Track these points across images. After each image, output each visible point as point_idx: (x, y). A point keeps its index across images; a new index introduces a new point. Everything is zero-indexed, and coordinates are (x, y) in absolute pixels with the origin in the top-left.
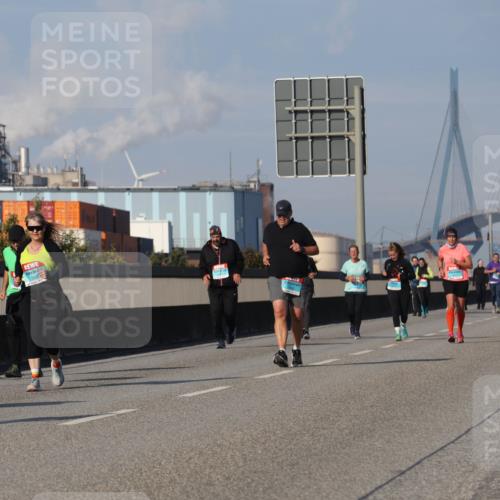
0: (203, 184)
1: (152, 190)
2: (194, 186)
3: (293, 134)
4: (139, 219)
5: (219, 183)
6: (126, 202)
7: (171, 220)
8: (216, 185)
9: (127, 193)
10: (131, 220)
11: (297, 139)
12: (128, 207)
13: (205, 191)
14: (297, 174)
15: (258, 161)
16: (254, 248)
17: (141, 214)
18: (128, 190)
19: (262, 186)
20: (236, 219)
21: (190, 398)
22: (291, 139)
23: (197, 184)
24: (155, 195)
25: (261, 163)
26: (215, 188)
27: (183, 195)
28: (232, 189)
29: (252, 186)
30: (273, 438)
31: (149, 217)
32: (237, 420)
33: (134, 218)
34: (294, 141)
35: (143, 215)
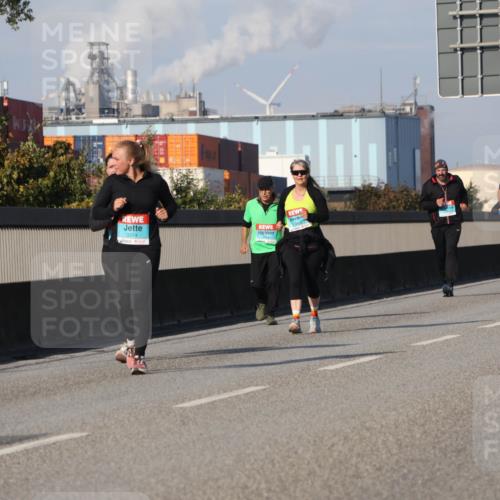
0: (347, 109)
1: (285, 118)
2: (336, 111)
3: (458, 45)
4: (268, 154)
5: (367, 108)
6: (254, 134)
7: (309, 154)
8: (363, 110)
9: (255, 123)
10: (260, 155)
11: (462, 50)
12: (256, 139)
13: (350, 117)
14: (463, 93)
15: (415, 79)
16: (410, 185)
17: (272, 148)
18: (257, 118)
19: (420, 109)
20: (388, 150)
21: (332, 371)
22: (455, 50)
23: (341, 110)
24: (290, 124)
25: (418, 81)
26: (363, 113)
27: (323, 123)
28: (383, 114)
29: (408, 109)
30: (434, 419)
31: (281, 152)
32: (390, 397)
33: (264, 154)
34: (459, 53)
35: (275, 148)
